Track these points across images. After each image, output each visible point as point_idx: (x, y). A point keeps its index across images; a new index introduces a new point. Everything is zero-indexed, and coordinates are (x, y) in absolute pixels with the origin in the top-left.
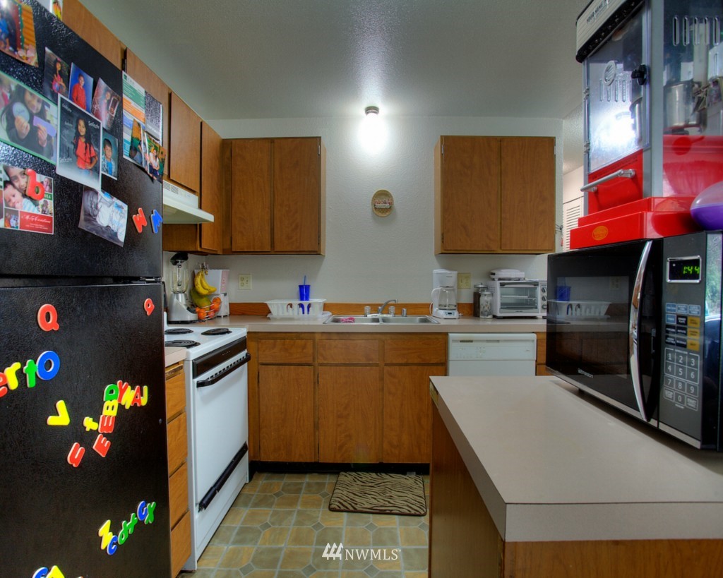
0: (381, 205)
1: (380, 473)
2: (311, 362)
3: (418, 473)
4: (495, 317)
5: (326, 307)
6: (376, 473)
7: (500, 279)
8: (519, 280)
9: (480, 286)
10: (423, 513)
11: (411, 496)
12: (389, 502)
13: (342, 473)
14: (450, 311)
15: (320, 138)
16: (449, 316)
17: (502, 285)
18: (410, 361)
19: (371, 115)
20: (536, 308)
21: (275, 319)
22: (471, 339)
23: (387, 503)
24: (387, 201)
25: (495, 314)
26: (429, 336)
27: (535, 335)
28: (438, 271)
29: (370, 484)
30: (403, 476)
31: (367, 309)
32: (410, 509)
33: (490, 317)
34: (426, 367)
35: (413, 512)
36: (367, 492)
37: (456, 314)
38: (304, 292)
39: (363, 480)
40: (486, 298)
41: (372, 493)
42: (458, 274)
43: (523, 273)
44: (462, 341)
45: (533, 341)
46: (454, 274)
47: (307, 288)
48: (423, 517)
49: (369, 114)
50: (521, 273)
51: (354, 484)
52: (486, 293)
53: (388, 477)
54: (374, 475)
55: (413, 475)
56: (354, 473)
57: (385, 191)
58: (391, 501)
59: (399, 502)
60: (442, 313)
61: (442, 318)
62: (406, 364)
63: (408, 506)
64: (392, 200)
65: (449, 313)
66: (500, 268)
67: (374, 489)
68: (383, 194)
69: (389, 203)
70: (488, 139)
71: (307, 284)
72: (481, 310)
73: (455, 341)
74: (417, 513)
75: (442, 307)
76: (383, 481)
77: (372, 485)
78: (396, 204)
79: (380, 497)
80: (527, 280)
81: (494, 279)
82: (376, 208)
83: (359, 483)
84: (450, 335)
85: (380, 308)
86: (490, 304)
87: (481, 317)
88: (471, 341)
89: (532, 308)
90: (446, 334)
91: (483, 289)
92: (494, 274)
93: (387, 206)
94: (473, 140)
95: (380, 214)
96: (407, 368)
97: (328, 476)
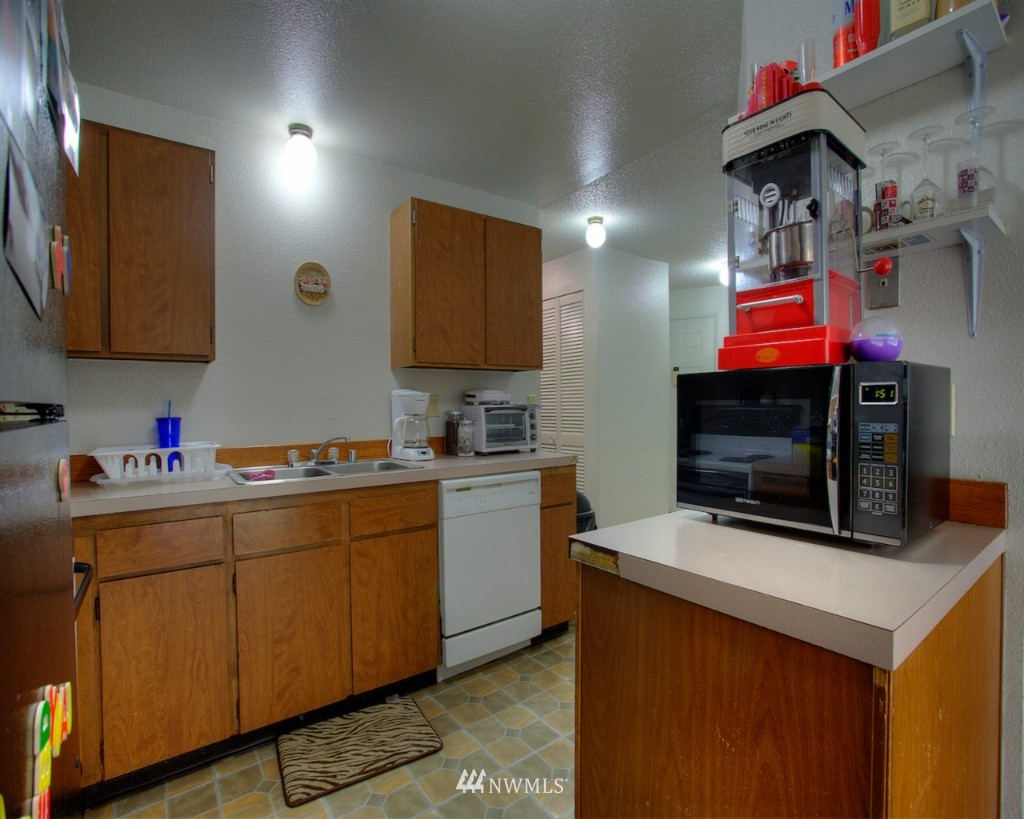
0: (309, 285)
1: (346, 714)
2: (221, 557)
3: (402, 695)
4: (478, 454)
5: (223, 456)
6: (340, 715)
7: (481, 403)
8: (502, 403)
9: (455, 413)
10: (438, 745)
11: (411, 729)
12: (384, 751)
13: (284, 736)
14: (424, 450)
15: (213, 152)
16: (423, 457)
17: (487, 410)
18: (389, 529)
19: (300, 138)
20: (524, 439)
21: (115, 487)
22: (467, 486)
23: (381, 753)
24: (320, 281)
25: (478, 450)
26: (413, 488)
27: (538, 473)
28: (397, 392)
29: (341, 737)
30: (384, 705)
31: (293, 455)
32: (420, 749)
33: (472, 454)
34: (411, 534)
35: (425, 750)
36: (342, 750)
37: (431, 454)
38: (167, 431)
39: (324, 734)
40: (466, 429)
41: (349, 748)
42: (431, 396)
43: (509, 395)
44: (459, 490)
45: (537, 480)
46: (426, 396)
47: (176, 422)
48: (441, 753)
49: (295, 136)
50: (506, 395)
51: (313, 746)
52: (467, 422)
53: (361, 715)
54: (338, 720)
55: (397, 699)
56: (304, 730)
57: (317, 265)
58: (386, 748)
59: (399, 745)
60: (412, 453)
61: (415, 460)
62: (383, 534)
63: (414, 745)
64: (328, 280)
65: (424, 453)
66: (481, 389)
67: (350, 741)
68: (312, 270)
69: (324, 285)
70: (472, 216)
71: (173, 415)
72: (460, 444)
73: (449, 491)
74: (431, 749)
75: (408, 444)
76: (356, 725)
77: (344, 735)
78: (334, 289)
79: (366, 749)
80: (512, 403)
81: (471, 404)
82: (301, 291)
83: (319, 741)
84: (444, 482)
85: (314, 451)
86: (473, 437)
87: (460, 454)
88: (469, 489)
89: (517, 440)
90: (436, 482)
91: (461, 417)
92: (474, 396)
93: (321, 289)
94: (454, 212)
95: (308, 301)
96: (384, 540)
97: (256, 753)
